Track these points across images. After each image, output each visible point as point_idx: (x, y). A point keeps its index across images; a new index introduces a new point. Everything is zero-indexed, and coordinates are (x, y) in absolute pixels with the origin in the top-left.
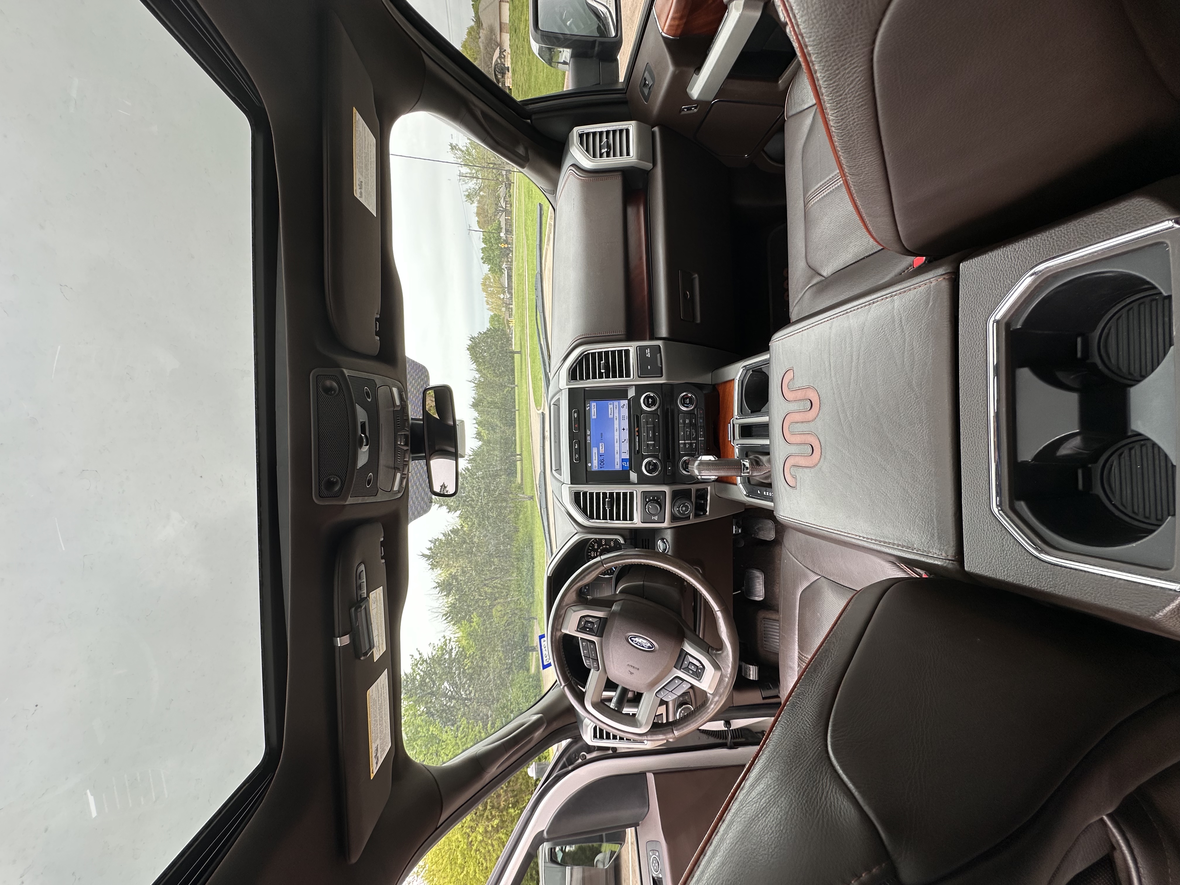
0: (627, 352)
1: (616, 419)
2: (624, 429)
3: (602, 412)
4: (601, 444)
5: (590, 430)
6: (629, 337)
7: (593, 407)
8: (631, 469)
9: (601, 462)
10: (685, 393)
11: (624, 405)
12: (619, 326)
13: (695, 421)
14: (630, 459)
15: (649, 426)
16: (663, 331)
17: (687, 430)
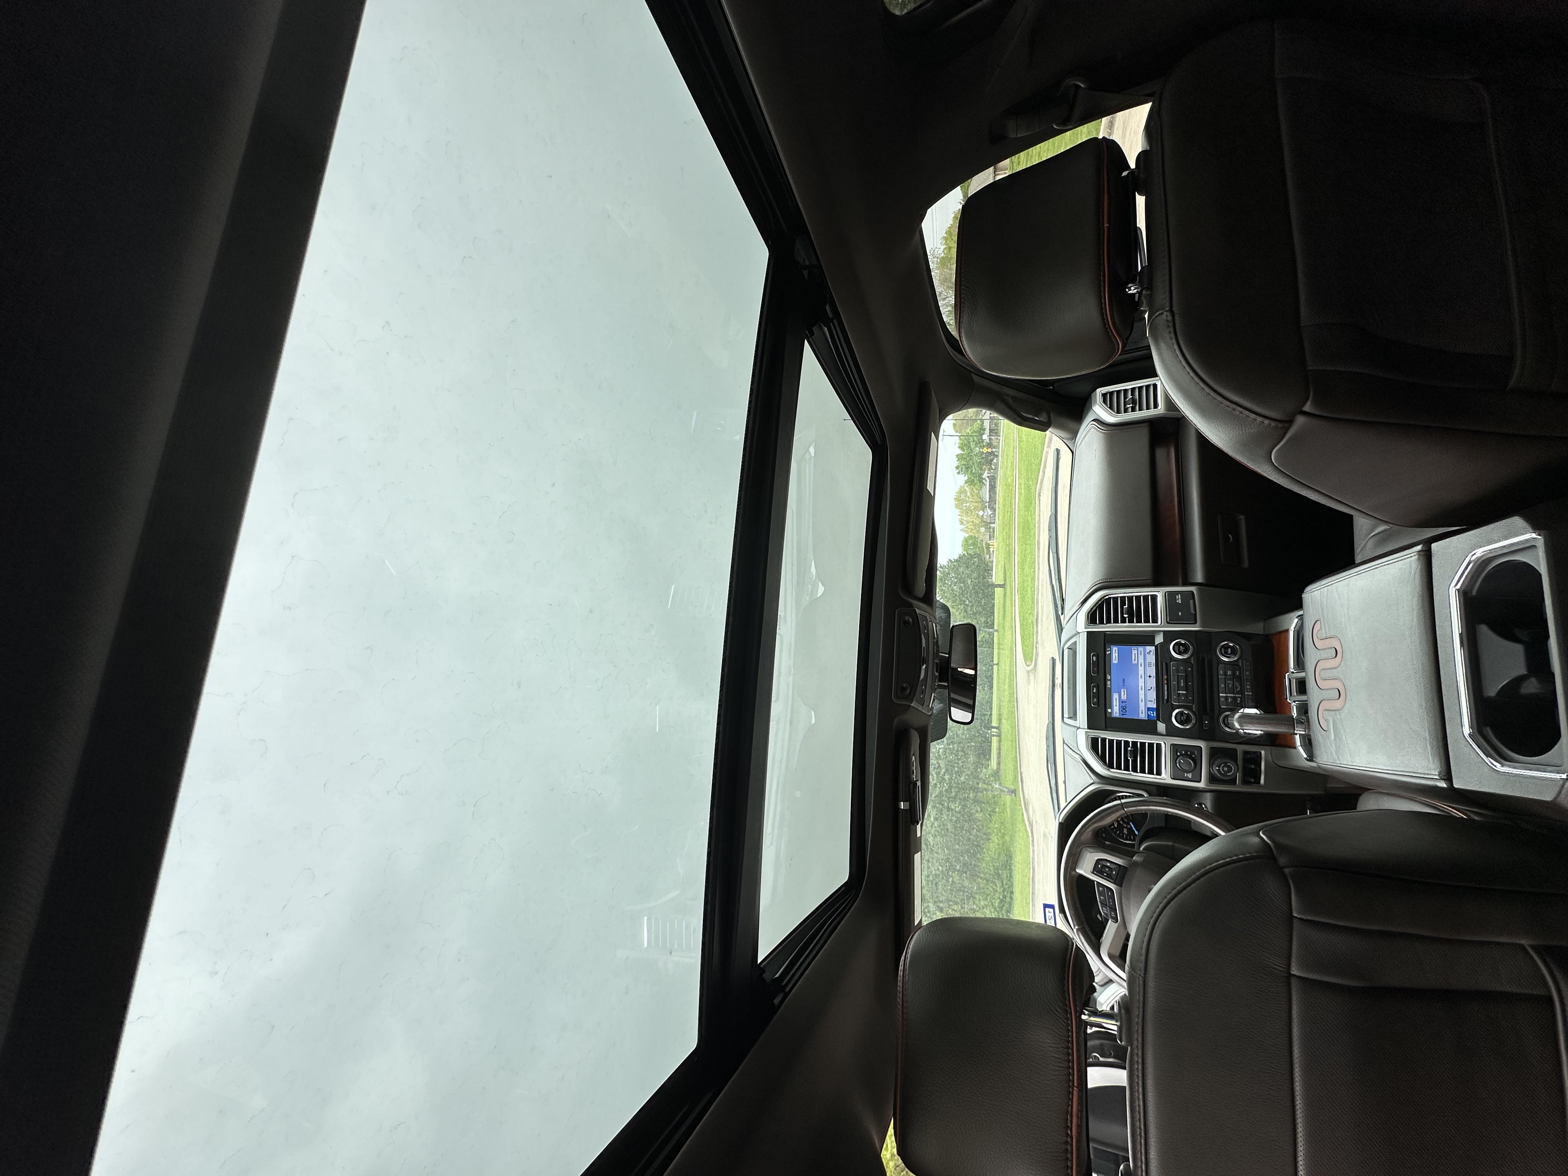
0: (1154, 598)
1: (1141, 665)
2: (1150, 676)
3: (1125, 659)
4: (1122, 690)
5: (1110, 675)
6: (1157, 583)
7: (1115, 652)
8: (1158, 718)
9: (1123, 709)
10: (1226, 642)
11: (1151, 651)
12: (1146, 570)
13: (1240, 673)
14: (1157, 709)
15: (1180, 674)
16: (1199, 577)
17: (1229, 682)
